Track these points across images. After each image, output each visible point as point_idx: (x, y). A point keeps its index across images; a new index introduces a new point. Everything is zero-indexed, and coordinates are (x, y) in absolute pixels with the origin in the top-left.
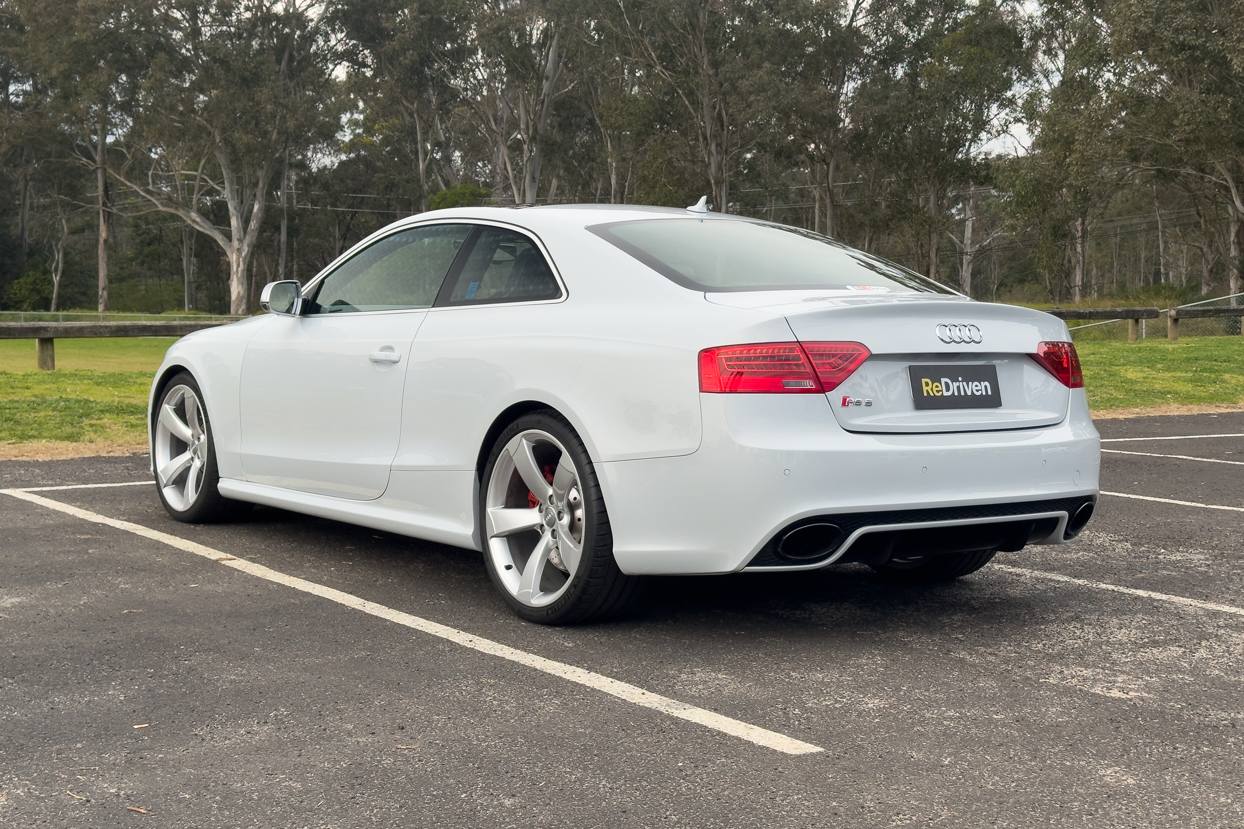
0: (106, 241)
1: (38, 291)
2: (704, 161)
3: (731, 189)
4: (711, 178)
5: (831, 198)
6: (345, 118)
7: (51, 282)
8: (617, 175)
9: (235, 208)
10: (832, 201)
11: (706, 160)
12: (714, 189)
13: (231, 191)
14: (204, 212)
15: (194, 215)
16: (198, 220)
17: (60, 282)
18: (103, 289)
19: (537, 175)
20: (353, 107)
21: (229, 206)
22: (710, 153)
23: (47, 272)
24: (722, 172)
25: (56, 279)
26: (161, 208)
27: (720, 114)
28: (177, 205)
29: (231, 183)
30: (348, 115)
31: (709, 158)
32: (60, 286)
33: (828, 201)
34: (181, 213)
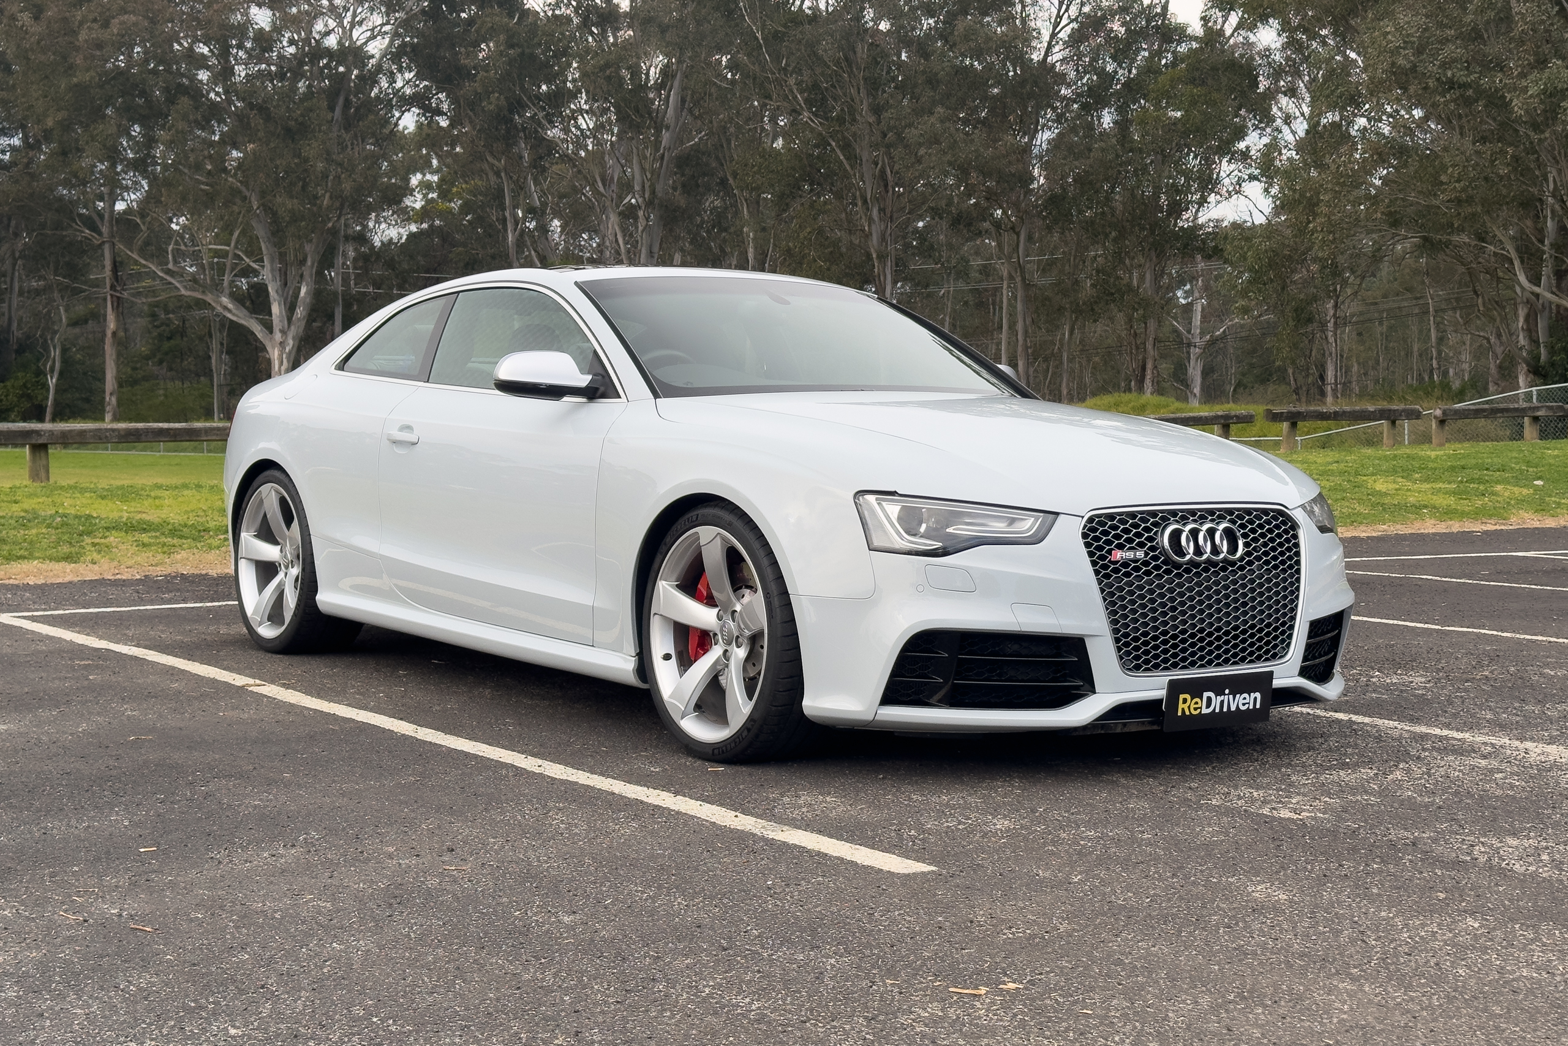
0: (114, 334)
1: (29, 397)
2: (863, 231)
3: (897, 265)
4: (872, 250)
5: (1022, 276)
6: (415, 180)
7: (45, 386)
8: (756, 248)
9: (277, 292)
10: (1024, 279)
11: (866, 228)
12: (876, 264)
13: (272, 270)
14: (238, 298)
15: (225, 300)
16: (230, 306)
17: (57, 385)
18: (111, 394)
19: (656, 249)
20: (426, 166)
21: (270, 289)
22: (870, 220)
23: (40, 373)
24: (887, 244)
25: (52, 382)
26: (183, 292)
27: (883, 172)
28: (204, 289)
29: (272, 261)
30: (419, 176)
31: (869, 226)
32: (57, 391)
33: (1018, 279)
34: (209, 298)
